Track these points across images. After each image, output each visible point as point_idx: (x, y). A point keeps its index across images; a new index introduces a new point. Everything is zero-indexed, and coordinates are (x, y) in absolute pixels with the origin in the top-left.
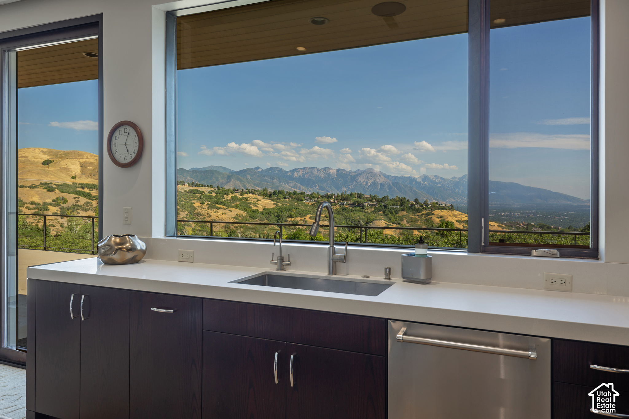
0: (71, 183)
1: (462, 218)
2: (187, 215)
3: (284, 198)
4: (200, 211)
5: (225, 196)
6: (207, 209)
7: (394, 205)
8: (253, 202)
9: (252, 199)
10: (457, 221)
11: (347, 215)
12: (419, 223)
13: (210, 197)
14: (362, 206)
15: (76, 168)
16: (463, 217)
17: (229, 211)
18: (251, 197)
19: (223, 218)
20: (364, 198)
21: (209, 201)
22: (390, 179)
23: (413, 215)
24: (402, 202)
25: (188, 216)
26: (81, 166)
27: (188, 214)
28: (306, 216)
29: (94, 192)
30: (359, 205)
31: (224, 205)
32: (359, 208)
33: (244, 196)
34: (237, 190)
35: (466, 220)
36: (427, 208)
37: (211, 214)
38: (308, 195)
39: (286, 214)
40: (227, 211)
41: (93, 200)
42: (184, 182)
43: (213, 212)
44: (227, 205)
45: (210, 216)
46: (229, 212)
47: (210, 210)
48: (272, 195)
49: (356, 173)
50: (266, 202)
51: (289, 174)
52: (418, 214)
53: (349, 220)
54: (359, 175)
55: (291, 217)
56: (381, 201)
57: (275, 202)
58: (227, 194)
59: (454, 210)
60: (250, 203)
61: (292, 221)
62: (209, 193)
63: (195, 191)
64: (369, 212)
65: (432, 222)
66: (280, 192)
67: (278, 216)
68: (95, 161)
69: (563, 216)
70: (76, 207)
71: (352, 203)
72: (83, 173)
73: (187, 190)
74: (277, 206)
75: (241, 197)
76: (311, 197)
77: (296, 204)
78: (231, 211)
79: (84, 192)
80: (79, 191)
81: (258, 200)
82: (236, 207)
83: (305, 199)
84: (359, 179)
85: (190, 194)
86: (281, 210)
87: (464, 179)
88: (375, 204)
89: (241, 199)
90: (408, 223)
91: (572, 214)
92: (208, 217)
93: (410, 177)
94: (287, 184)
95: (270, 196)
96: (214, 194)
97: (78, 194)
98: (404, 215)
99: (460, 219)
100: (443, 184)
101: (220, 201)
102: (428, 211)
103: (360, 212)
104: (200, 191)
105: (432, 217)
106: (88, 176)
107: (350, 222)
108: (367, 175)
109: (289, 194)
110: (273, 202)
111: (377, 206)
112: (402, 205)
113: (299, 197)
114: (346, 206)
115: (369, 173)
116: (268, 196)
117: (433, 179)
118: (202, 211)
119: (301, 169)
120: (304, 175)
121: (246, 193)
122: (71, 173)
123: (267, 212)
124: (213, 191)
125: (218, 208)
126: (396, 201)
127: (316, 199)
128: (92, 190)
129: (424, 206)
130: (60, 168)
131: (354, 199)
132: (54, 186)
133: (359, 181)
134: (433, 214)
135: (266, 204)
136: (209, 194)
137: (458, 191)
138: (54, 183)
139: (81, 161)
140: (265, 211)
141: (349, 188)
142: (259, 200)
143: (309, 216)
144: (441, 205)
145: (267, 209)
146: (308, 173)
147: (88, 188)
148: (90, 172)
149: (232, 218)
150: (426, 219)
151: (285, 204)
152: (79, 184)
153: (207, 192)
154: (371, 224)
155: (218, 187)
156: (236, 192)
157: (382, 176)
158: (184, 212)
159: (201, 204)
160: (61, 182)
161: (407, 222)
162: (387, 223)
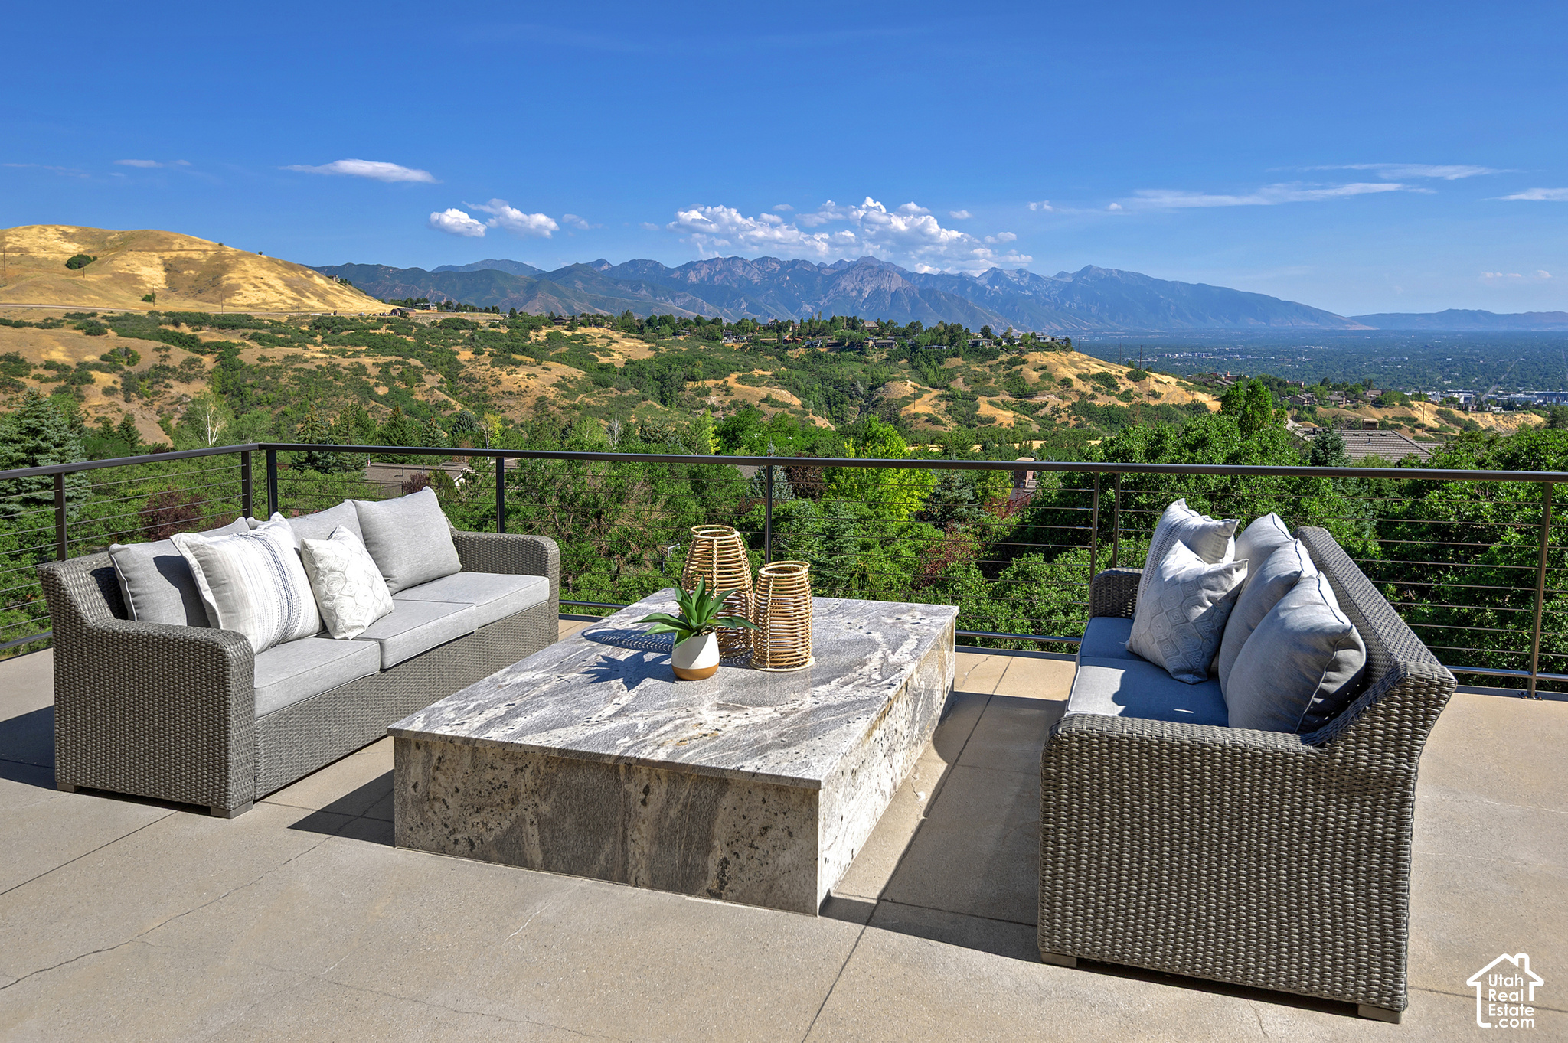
0: (145, 313)
1: (1091, 369)
2: (441, 382)
3: (674, 334)
4: (473, 371)
5: (531, 332)
6: (489, 366)
7: (933, 343)
8: (598, 346)
9: (597, 339)
10: (1079, 376)
11: (824, 370)
12: (991, 384)
13: (496, 337)
14: (858, 347)
15: (153, 275)
16: (1093, 367)
17: (544, 368)
18: (595, 334)
19: (531, 387)
20: (863, 328)
21: (495, 348)
22: (914, 281)
23: (978, 366)
24: (953, 335)
25: (444, 385)
26: (166, 270)
27: (445, 379)
28: (728, 376)
29: (205, 334)
30: (851, 347)
31: (531, 354)
32: (852, 353)
33: (576, 333)
34: (558, 319)
35: (1098, 374)
36: (1011, 348)
37: (501, 378)
38: (729, 326)
39: (680, 372)
40: (537, 370)
41: (203, 353)
42: (428, 302)
43: (504, 373)
44: (539, 355)
45: (499, 382)
46: (543, 371)
47: (496, 369)
48: (646, 328)
49: (834, 269)
50: (632, 344)
51: (676, 275)
52: (989, 362)
53: (828, 382)
54: (842, 273)
55: (693, 379)
56: (904, 335)
57: (654, 345)
58: (536, 328)
59: (1072, 350)
60: (594, 349)
61: (695, 390)
62: (493, 326)
63: (456, 324)
64: (876, 361)
65: (1022, 381)
66: (664, 320)
67: (661, 379)
68: (202, 257)
69: (1301, 356)
70: (161, 373)
71: (834, 341)
72: (173, 286)
73: (439, 321)
74: (658, 355)
75: (569, 333)
76: (738, 330)
77: (702, 347)
78: (549, 370)
79: (181, 334)
80: (166, 332)
81: (612, 341)
82: (560, 359)
83: (725, 336)
84: (843, 283)
85: (447, 331)
86: (669, 363)
87: (1084, 278)
88: (890, 341)
89: (570, 339)
90: (966, 384)
91: (1320, 351)
92: (493, 385)
93: (960, 276)
94: (670, 301)
95: (640, 330)
96: (504, 330)
97: (164, 340)
98: (957, 367)
99: (1085, 371)
100: (1036, 291)
101: (521, 345)
102: (1014, 355)
103: (855, 363)
104: (471, 323)
105: (1021, 370)
106: (186, 293)
107: (831, 387)
108: (861, 274)
109: (686, 324)
110: (647, 346)
111: (895, 348)
112: (952, 342)
113: (707, 331)
114: (822, 350)
115: (865, 270)
116: (636, 330)
117: (1013, 278)
118: (478, 371)
119: (705, 262)
120: (711, 277)
121: (582, 324)
122: (141, 287)
123: (634, 371)
124: (502, 323)
125: (518, 364)
126: (940, 334)
127: (750, 334)
128: (200, 330)
129: (1004, 343)
130: (114, 274)
131: (839, 332)
132: (103, 322)
133: (842, 287)
134: (1024, 362)
135: (629, 349)
136: (491, 329)
137: (1070, 305)
138: (101, 314)
139: (167, 255)
140: (630, 368)
141: (818, 305)
142: (615, 342)
143: (734, 376)
144: (1042, 340)
145: (635, 363)
146: (720, 272)
147: (189, 323)
148: (191, 283)
149: (553, 385)
150: (1008, 375)
151: (677, 348)
152: (165, 314)
153: (487, 325)
154: (882, 389)
155: (512, 313)
156: (556, 324)
157: (896, 275)
158: (433, 375)
159: (474, 353)
160: (119, 310)
161: (964, 382)
162: (919, 386)
